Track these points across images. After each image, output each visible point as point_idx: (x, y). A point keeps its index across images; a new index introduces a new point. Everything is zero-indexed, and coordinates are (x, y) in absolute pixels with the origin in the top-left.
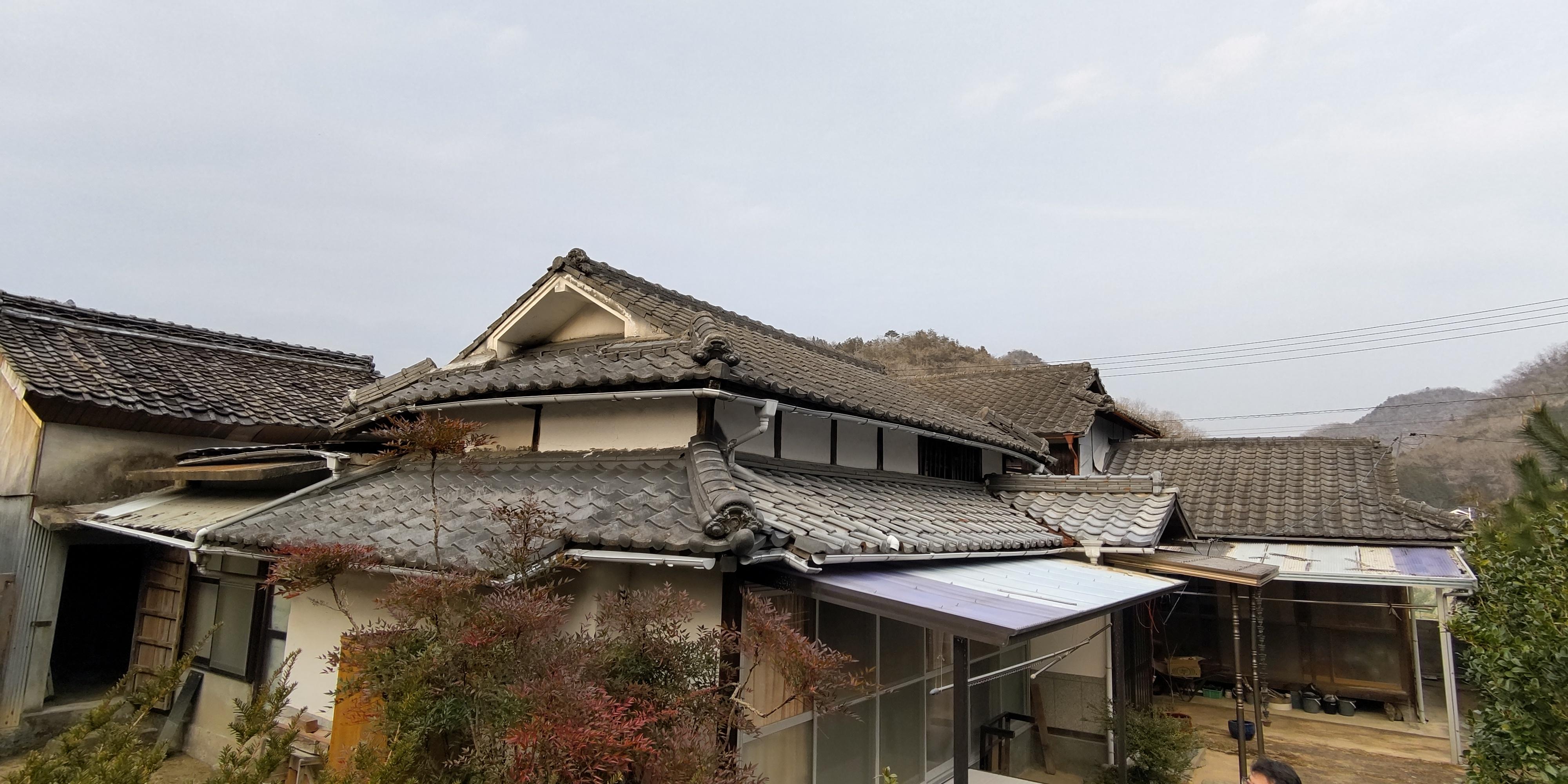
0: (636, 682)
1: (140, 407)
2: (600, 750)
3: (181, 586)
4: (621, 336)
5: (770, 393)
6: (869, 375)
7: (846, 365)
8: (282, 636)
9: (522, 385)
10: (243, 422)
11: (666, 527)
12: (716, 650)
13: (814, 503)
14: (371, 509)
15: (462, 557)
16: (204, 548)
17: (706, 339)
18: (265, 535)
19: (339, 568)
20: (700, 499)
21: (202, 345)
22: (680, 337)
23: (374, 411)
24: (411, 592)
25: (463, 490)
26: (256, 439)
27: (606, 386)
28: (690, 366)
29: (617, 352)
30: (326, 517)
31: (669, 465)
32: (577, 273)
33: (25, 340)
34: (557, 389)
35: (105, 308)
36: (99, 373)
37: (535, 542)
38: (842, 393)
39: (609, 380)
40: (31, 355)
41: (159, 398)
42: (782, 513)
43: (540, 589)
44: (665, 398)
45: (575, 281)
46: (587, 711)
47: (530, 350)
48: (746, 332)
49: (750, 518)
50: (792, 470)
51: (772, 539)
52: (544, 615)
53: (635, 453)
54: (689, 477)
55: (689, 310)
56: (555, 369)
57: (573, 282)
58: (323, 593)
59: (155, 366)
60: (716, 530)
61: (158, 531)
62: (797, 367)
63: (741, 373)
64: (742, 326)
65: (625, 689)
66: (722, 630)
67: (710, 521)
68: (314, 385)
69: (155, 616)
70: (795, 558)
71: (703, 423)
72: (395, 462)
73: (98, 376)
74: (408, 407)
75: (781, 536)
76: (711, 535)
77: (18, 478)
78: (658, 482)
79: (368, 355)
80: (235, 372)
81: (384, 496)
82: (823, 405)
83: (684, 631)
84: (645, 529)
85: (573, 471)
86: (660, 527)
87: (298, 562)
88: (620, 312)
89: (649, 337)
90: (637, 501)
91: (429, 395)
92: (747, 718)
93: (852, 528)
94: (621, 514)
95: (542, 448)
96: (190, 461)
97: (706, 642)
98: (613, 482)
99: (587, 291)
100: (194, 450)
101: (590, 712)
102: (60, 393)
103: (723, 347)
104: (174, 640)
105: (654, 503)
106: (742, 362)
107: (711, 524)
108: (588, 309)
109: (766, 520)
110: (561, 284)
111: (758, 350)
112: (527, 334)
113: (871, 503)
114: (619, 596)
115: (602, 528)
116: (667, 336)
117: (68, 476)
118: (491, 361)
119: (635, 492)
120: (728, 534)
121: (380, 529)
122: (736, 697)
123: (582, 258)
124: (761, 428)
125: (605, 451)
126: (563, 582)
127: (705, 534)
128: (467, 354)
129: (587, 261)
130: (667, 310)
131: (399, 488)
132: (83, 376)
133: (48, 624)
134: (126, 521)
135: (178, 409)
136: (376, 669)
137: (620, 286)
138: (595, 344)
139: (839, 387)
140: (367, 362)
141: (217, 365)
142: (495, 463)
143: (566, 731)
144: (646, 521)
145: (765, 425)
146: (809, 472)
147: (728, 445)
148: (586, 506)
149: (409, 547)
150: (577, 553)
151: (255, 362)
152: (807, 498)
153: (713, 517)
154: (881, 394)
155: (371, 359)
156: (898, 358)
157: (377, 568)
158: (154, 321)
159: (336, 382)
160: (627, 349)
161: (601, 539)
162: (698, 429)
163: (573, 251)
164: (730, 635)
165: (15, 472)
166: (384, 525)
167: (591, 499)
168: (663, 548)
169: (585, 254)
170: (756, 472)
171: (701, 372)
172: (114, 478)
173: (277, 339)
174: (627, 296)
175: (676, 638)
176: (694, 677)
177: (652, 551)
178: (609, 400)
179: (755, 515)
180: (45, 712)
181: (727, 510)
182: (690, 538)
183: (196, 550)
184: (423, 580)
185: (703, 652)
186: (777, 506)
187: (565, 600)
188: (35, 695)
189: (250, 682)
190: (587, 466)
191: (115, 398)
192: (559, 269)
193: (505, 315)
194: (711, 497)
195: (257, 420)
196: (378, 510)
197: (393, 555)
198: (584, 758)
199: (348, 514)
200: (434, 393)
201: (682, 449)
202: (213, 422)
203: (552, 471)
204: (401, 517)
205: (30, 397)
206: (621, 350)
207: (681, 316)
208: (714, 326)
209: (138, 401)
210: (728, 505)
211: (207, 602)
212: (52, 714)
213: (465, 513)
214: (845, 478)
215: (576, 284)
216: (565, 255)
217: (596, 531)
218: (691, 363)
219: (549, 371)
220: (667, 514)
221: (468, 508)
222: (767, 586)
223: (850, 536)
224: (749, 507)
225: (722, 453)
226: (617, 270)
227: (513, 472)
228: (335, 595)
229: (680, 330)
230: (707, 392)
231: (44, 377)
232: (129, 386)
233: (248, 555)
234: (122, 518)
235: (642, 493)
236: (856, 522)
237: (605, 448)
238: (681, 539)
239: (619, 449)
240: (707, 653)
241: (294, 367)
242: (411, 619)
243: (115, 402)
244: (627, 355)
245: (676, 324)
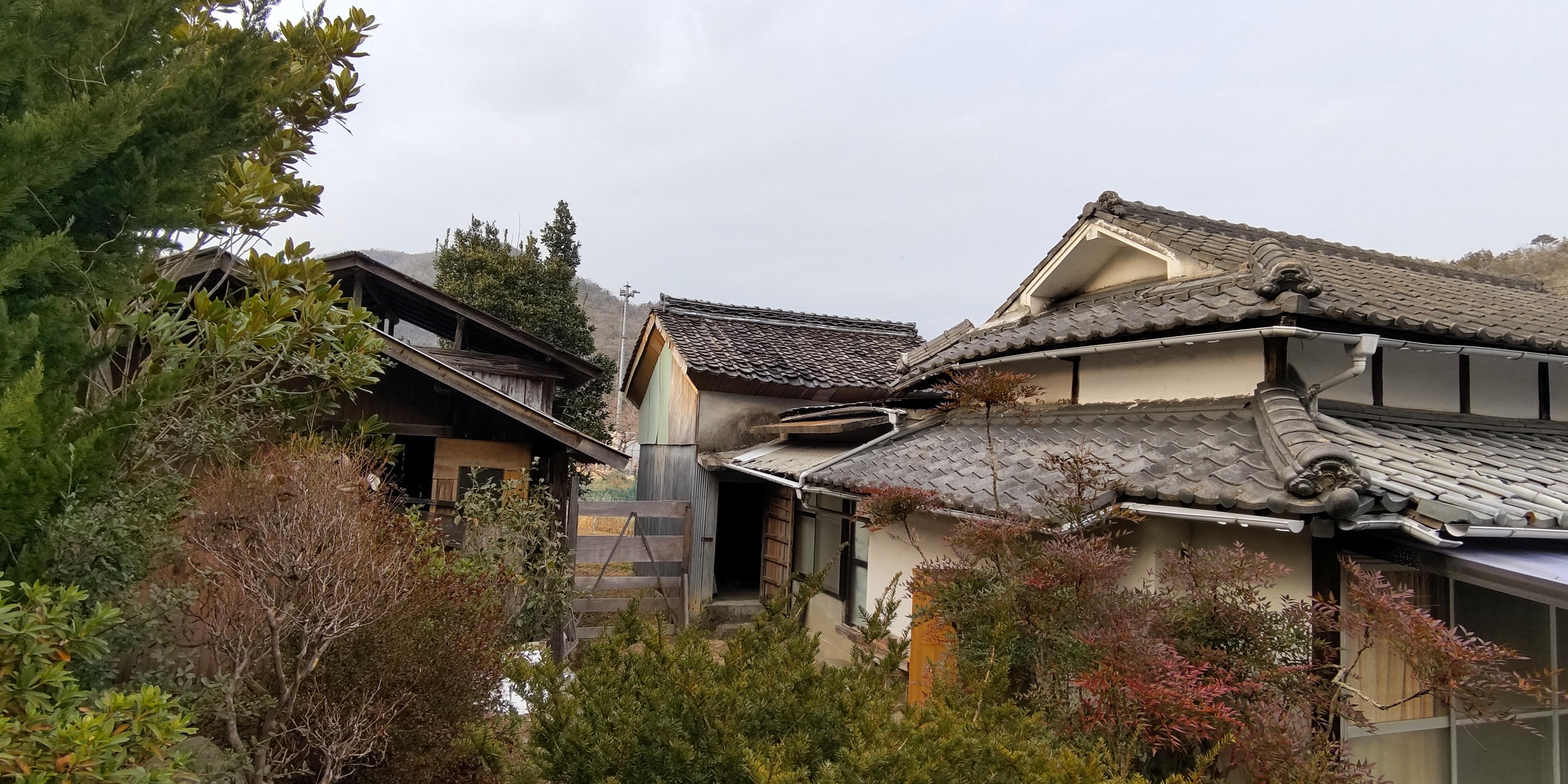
0: (1209, 647)
1: (755, 376)
2: (1175, 711)
3: (790, 518)
4: (1163, 278)
5: (1367, 326)
6: (1517, 295)
7: (1478, 285)
8: (864, 565)
9: (1060, 338)
10: (823, 385)
11: (1235, 483)
12: (1307, 624)
13: (1442, 461)
14: (928, 458)
15: (1015, 505)
16: (805, 488)
17: (1274, 269)
18: (849, 478)
19: (910, 509)
20: (1278, 453)
21: (790, 324)
22: (1237, 271)
23: (923, 371)
24: (972, 534)
25: (1008, 442)
26: (833, 399)
27: (1151, 332)
28: (1253, 302)
29: (1160, 295)
30: (892, 465)
31: (1231, 415)
32: (1110, 217)
33: (684, 330)
34: (1096, 339)
35: (727, 302)
36: (728, 352)
37: (1088, 494)
38: (1477, 320)
39: (1155, 325)
40: (688, 341)
41: (765, 368)
42: (1394, 471)
43: (1099, 539)
44: (1222, 341)
45: (1108, 225)
46: (1157, 668)
47: (1063, 303)
48: (1322, 258)
49: (1350, 476)
50: (1402, 420)
51: (1383, 501)
52: (1106, 565)
53: (1187, 403)
54: (1260, 428)
55: (1243, 240)
56: (1092, 319)
57: (1105, 227)
58: (897, 529)
59: (762, 344)
60: (1304, 489)
61: (773, 473)
62: (1402, 293)
63: (1324, 304)
64: (1316, 251)
65: (1197, 653)
66: (1314, 603)
67: (1296, 477)
68: (871, 352)
69: (775, 539)
70: (1419, 526)
71: (1273, 366)
72: (944, 416)
73: (727, 354)
74: (952, 366)
75: (1394, 499)
76: (1295, 492)
77: (687, 433)
78: (1220, 434)
79: (912, 322)
80: (814, 345)
81: (937, 447)
82: (1449, 337)
83: (1264, 599)
84: (1209, 485)
85: (1117, 424)
86: (1228, 483)
87: (878, 501)
88: (1160, 251)
89: (1197, 275)
90: (1195, 455)
91: (970, 354)
92: (1356, 709)
93: (1508, 494)
94: (1178, 468)
95: (1082, 401)
96: (789, 418)
97: (1294, 614)
98: (1164, 434)
99: (1121, 235)
100: (791, 410)
101: (1160, 670)
102: (707, 368)
103: (1297, 276)
104: (788, 560)
105: (1217, 458)
106: (1323, 293)
107: (1297, 480)
108: (1124, 253)
109: (1373, 479)
110: (1093, 231)
111: (1343, 277)
112: (1058, 287)
113: (1536, 463)
114: (1183, 554)
115: (1157, 482)
116: (1220, 271)
117: (715, 430)
118: (1026, 317)
119: (1192, 444)
120: (1320, 493)
121: (937, 476)
122: (1340, 681)
123: (1114, 200)
124: (1354, 370)
125: (1152, 402)
126: (1121, 533)
127: (1289, 492)
128: (1002, 312)
129: (1120, 202)
130: (1216, 243)
131: (950, 440)
132: (719, 355)
133: (711, 540)
134: (753, 465)
135: (778, 376)
136: (946, 601)
137: (1158, 224)
138: (1133, 290)
139: (1471, 313)
140: (911, 329)
141: (801, 340)
142: (1036, 416)
143: (1138, 684)
144: (1210, 476)
145: (1361, 365)
146: (1427, 423)
147: (1309, 392)
148: (1137, 459)
149: (965, 494)
150: (1133, 507)
151: (827, 335)
152: (1430, 454)
153: (1299, 473)
154: (1542, 319)
155: (913, 325)
156: (1557, 271)
157: (940, 511)
158: (758, 308)
159: (888, 348)
160: (1172, 291)
161: (1158, 493)
162: (1266, 374)
163: (1104, 194)
164: (1328, 609)
165: (685, 428)
166: (941, 473)
167: (1141, 452)
168: (1234, 506)
169: (1116, 195)
170: (1348, 423)
171: (1270, 308)
172: (743, 431)
173: (841, 315)
174: (1168, 234)
175: (1254, 606)
176: (1281, 651)
177: (1220, 508)
178: (1155, 347)
179: (1358, 472)
180: (714, 604)
181: (1318, 466)
182: (1268, 496)
183: (800, 489)
184: (982, 524)
185: (1291, 626)
186: (1384, 463)
187: (1127, 552)
188: (707, 591)
189: (843, 600)
190: (1134, 418)
191: (739, 370)
192: (1090, 215)
193: (1037, 270)
194: (1294, 450)
195: (832, 383)
196: (935, 459)
197: (952, 500)
198: (1158, 715)
199: (909, 462)
200: (975, 351)
201: (1247, 398)
202: (803, 386)
203: (1095, 424)
204: (955, 466)
205: (690, 372)
206: (1164, 292)
207: (1235, 249)
208: (1282, 253)
209: (753, 372)
210: (1319, 459)
211: (808, 531)
212: (718, 606)
213: (1012, 464)
214: (1486, 431)
215: (1109, 229)
216: (1095, 199)
217: (1152, 485)
218: (1255, 299)
219: (1086, 322)
220: (1235, 469)
221: (1014, 458)
222: (1378, 558)
223: (1504, 503)
224: (1349, 463)
225: (1301, 400)
226: (1153, 207)
227: (1055, 424)
228: (908, 532)
229: (1236, 264)
230: (1279, 331)
231: (696, 357)
232: (746, 360)
233: (837, 495)
234: (750, 462)
235: (1201, 446)
236: (1513, 486)
237: (1152, 399)
238: (1256, 496)
239: (1168, 400)
240: (1296, 627)
241: (855, 337)
242: (972, 558)
243: (739, 373)
244: (1173, 297)
245: (1230, 257)
